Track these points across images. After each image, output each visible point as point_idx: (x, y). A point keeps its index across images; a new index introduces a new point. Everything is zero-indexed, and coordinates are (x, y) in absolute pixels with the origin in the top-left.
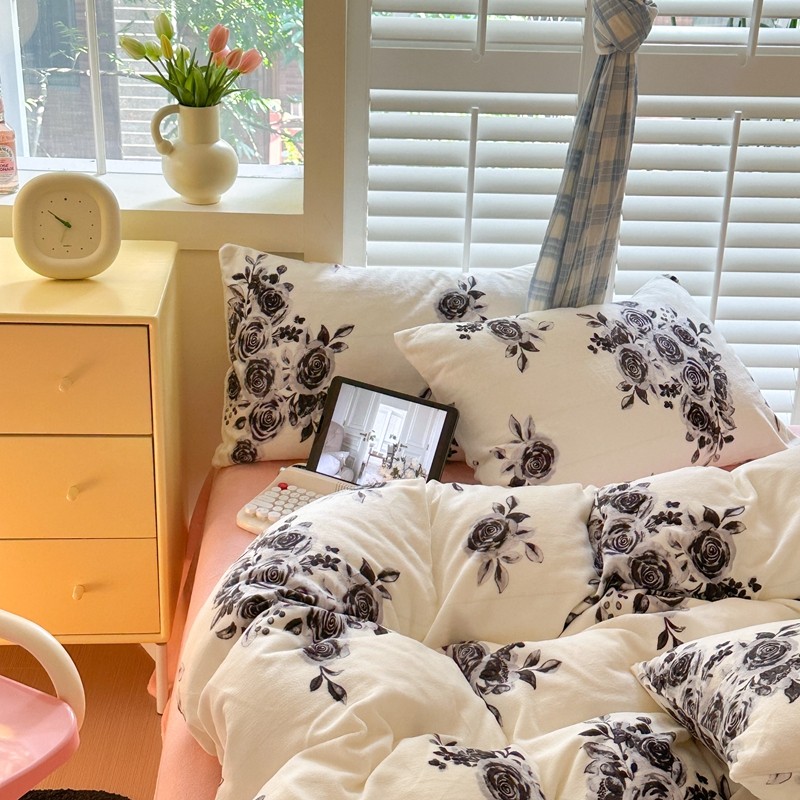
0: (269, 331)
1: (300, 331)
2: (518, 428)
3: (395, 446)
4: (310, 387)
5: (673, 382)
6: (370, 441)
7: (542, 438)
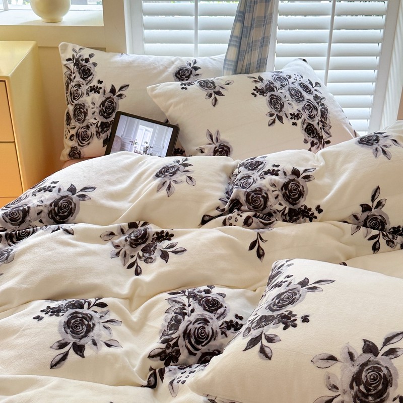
0: (84, 88)
1: (101, 88)
2: (211, 136)
3: (147, 147)
4: (106, 118)
5: (297, 112)
6: (135, 145)
7: (224, 142)
